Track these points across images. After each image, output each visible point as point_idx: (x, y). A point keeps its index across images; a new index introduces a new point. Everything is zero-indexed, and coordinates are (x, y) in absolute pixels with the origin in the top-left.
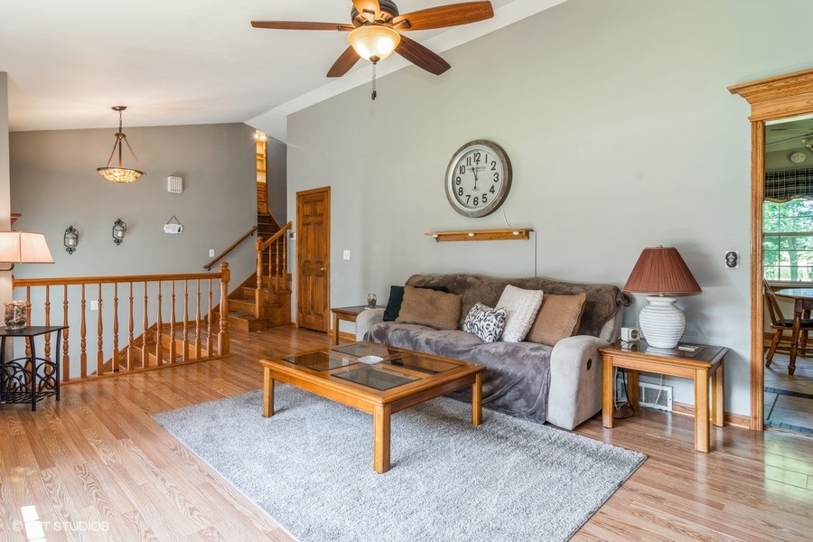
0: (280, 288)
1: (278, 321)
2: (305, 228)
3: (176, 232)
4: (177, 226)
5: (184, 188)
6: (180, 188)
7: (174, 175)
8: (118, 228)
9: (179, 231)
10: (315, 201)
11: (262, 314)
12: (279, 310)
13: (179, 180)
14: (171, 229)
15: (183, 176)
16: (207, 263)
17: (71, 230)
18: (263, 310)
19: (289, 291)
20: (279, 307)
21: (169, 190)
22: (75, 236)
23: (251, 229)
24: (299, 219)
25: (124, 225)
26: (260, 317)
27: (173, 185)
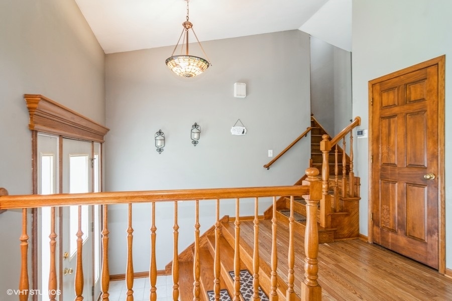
0: (348, 195)
1: (346, 232)
2: (385, 122)
3: (241, 134)
4: (242, 129)
5: (247, 93)
6: (244, 93)
7: (240, 81)
8: (195, 130)
9: (243, 132)
10: (406, 85)
11: (329, 223)
12: (346, 219)
13: (243, 86)
14: (236, 131)
15: (247, 83)
16: (267, 163)
17: (160, 133)
18: (330, 219)
19: (357, 197)
20: (347, 215)
21: (235, 96)
22: (163, 138)
23: (304, 130)
24: (372, 112)
25: (199, 128)
26: (326, 227)
27: (238, 90)
